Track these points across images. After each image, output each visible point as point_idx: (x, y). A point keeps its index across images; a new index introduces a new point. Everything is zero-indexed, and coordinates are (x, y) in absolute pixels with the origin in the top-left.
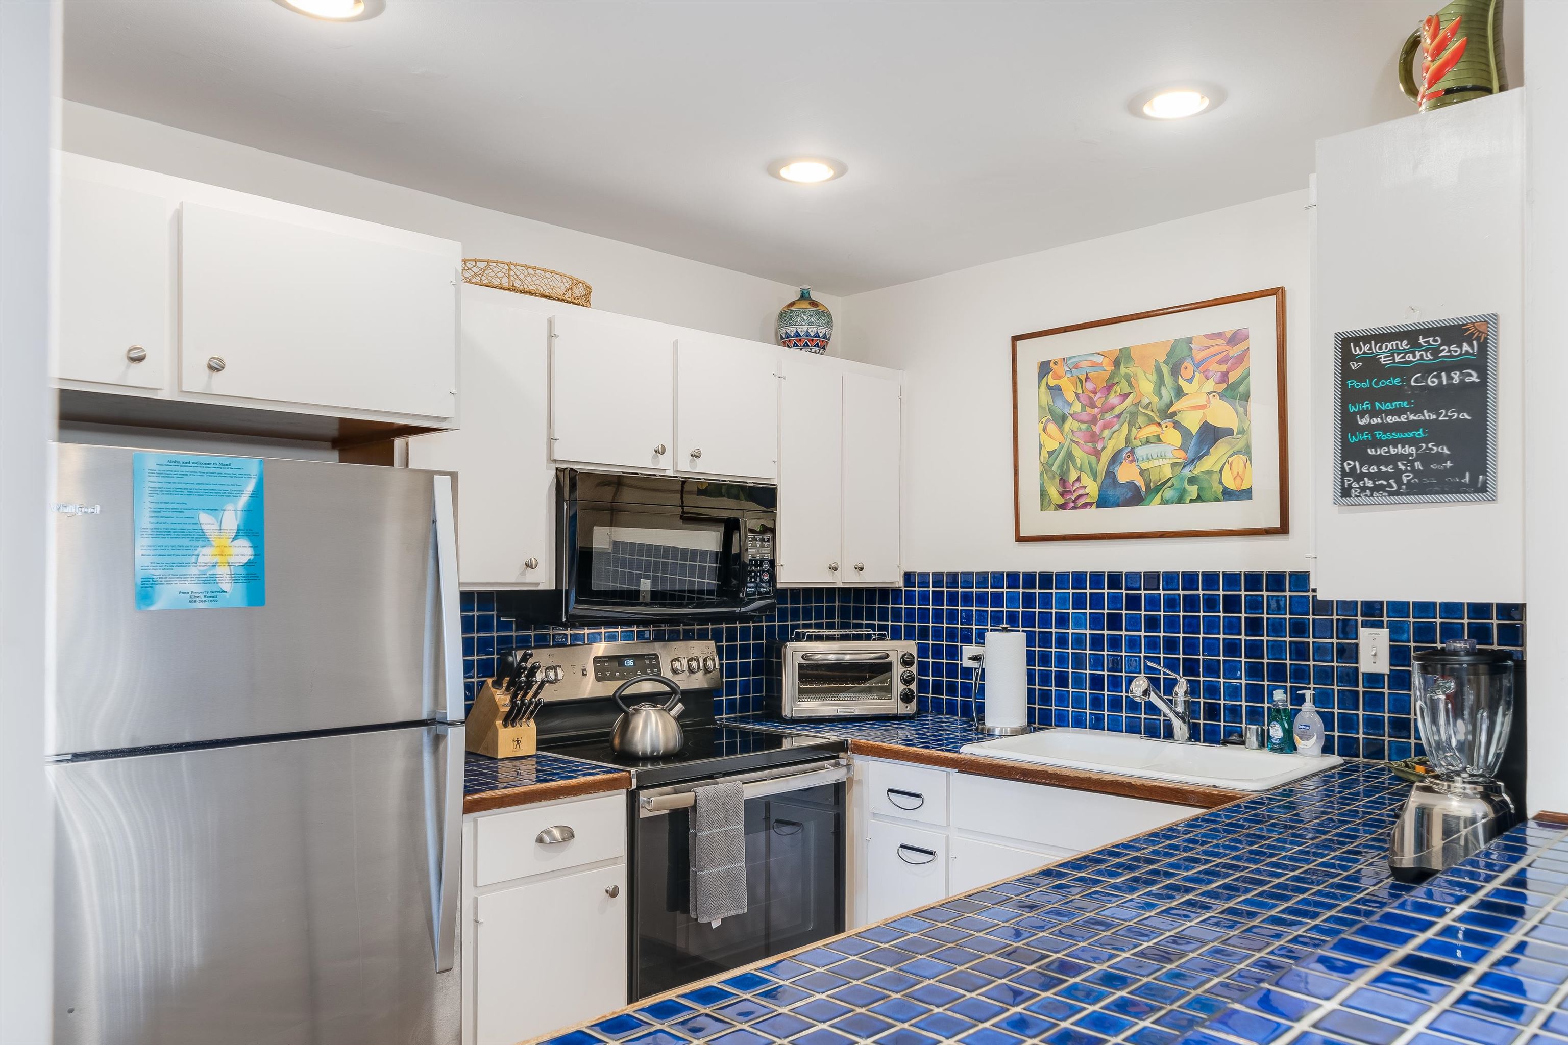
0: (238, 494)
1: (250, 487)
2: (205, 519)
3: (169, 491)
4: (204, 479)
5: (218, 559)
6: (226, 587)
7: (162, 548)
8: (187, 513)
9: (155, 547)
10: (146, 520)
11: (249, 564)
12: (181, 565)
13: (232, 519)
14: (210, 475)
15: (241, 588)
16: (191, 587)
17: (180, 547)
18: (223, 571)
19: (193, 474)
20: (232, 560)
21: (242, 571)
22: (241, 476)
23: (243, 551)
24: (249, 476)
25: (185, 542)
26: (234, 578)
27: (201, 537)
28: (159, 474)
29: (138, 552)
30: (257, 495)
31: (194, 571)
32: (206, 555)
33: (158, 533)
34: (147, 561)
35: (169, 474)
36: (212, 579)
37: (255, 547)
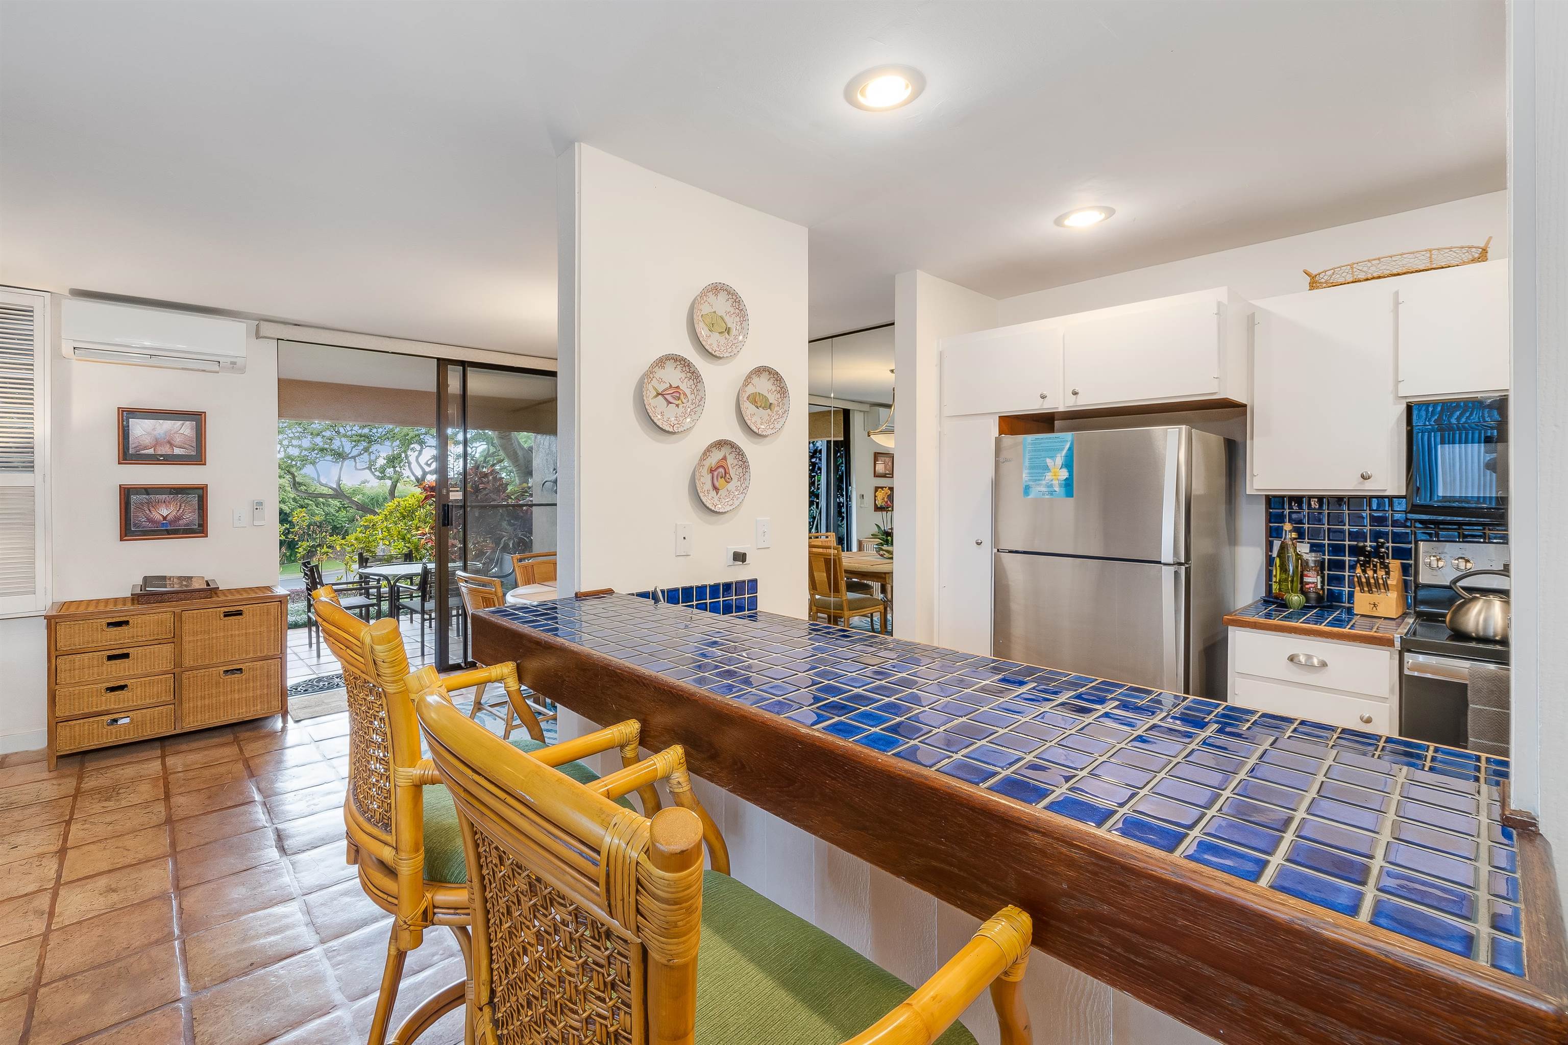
0: (1062, 449)
1: (1068, 446)
2: (1048, 461)
3: (1035, 451)
4: (1049, 445)
5: (1054, 477)
6: (1057, 489)
7: (1032, 473)
8: (1042, 459)
9: (1029, 473)
10: (1027, 463)
11: (1067, 479)
12: (1039, 480)
13: (1059, 460)
14: (1051, 442)
15: (1063, 490)
16: (1044, 489)
17: (1039, 473)
18: (1056, 482)
19: (1045, 443)
20: (1059, 478)
21: (1063, 482)
22: (1064, 441)
23: (1064, 474)
24: (1067, 441)
25: (1041, 471)
26: (1060, 485)
27: (1047, 468)
28: (1032, 444)
29: (1024, 475)
30: (1070, 449)
31: (1044, 482)
32: (1049, 476)
33: (1031, 468)
34: (1027, 479)
35: (1035, 444)
36: (1051, 486)
37: (1069, 472)
